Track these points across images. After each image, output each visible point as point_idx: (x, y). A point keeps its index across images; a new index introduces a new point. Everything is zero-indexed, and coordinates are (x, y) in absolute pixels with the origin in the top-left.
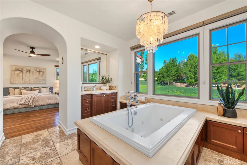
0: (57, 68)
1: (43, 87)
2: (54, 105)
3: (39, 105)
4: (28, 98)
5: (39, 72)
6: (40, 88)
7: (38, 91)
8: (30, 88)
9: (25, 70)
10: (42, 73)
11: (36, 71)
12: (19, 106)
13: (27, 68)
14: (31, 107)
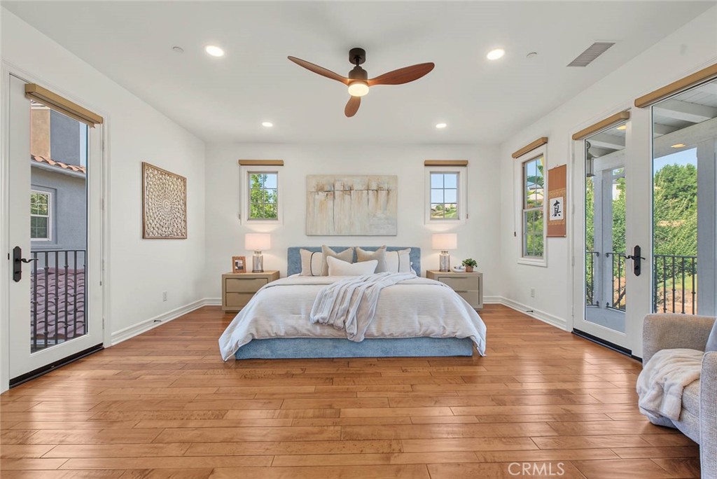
0: (431, 173)
1: (390, 249)
2: (443, 344)
3: (383, 334)
4: (343, 298)
5: (377, 190)
6: (379, 250)
7: (375, 262)
8: (351, 252)
9: (338, 186)
10: (384, 193)
11: (368, 190)
12: (314, 331)
13: (346, 179)
14: (353, 341)
